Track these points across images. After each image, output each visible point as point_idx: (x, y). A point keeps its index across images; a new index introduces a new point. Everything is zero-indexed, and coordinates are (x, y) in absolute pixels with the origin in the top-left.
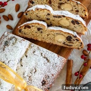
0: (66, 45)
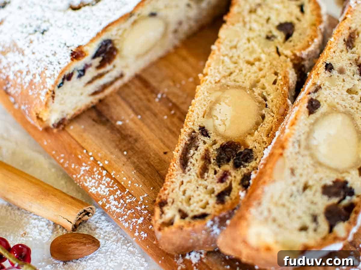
0: (193, 139)
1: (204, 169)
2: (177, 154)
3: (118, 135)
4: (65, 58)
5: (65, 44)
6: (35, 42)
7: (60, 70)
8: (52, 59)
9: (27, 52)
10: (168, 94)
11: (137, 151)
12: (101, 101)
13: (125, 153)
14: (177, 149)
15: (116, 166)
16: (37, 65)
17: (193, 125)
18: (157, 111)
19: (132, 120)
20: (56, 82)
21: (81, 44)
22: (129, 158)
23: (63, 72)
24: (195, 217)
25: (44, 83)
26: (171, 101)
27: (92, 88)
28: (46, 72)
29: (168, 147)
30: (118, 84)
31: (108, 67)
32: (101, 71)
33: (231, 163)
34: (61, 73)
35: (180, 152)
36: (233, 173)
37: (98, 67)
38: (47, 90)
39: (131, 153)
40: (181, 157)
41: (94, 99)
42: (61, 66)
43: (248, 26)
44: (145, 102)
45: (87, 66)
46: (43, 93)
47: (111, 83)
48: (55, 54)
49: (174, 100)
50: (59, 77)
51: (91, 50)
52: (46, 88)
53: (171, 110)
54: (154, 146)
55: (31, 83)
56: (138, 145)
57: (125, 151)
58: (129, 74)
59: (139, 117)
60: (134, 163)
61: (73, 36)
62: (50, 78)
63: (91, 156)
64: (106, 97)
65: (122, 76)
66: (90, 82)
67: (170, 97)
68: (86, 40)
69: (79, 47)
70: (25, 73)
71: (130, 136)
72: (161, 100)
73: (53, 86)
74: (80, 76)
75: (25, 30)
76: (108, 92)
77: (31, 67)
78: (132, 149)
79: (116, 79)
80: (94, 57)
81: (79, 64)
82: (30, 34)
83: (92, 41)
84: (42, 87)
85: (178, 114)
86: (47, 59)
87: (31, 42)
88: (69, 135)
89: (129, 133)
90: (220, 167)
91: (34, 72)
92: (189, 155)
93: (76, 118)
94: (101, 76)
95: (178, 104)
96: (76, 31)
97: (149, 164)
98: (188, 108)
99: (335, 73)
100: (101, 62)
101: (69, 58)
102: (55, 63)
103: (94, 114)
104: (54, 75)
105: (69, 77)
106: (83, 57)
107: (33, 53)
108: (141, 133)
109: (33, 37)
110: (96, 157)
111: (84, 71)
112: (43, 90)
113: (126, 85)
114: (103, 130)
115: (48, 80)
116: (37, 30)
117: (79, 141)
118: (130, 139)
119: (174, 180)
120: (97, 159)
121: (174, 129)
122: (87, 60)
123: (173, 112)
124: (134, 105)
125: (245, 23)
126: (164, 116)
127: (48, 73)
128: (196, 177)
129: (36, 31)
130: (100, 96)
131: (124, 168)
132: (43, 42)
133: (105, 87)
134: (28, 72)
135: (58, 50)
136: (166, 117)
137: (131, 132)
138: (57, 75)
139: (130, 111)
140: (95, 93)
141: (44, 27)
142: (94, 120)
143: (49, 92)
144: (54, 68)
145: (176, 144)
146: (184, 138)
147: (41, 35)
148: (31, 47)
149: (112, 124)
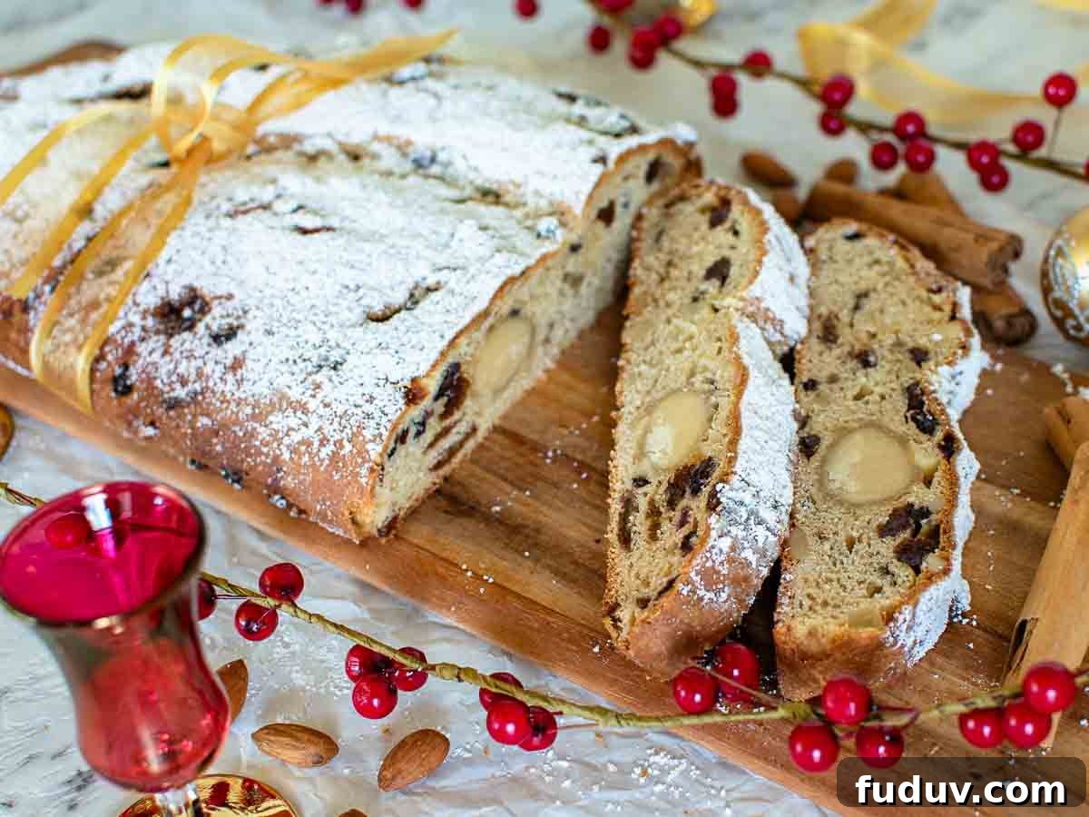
1: (655, 527)
2: (612, 535)
3: (502, 528)
4: (392, 403)
5: (387, 379)
6: (327, 386)
7: (389, 426)
8: (368, 408)
9: (312, 405)
10: (563, 447)
11: (547, 549)
12: (446, 479)
13: (527, 554)
14: (609, 528)
15: (517, 577)
16: (340, 424)
17: (623, 483)
18: (555, 479)
19: (515, 500)
20: (386, 447)
21: (416, 374)
22: (537, 561)
23: (394, 428)
24: (661, 594)
25: (362, 453)
26: (574, 460)
27: (433, 456)
28: (364, 432)
29: (597, 530)
30: (470, 445)
31: (457, 415)
32: (447, 422)
33: (688, 494)
34: (393, 430)
35: (616, 530)
36: (693, 504)
37: (444, 416)
38: (371, 464)
39: (537, 552)
40: (618, 535)
41: (436, 478)
42: (390, 417)
43: (662, 303)
44: (530, 469)
45: (428, 414)
46: (364, 471)
47: (461, 444)
48: (371, 400)
49: (579, 457)
50: (389, 438)
51: (432, 385)
52: (370, 460)
53: (581, 474)
54: (572, 533)
55: (334, 457)
56: (543, 538)
57: (524, 551)
58: (484, 426)
59: (528, 493)
60: (549, 567)
61: (398, 363)
62: (374, 441)
63: (467, 570)
64: (454, 470)
65: (474, 430)
66: (431, 445)
67: (569, 452)
68: (424, 368)
69: (414, 380)
70: (316, 444)
71: (525, 526)
72: (554, 459)
73: (381, 455)
74: (419, 434)
75: (295, 369)
76: (456, 460)
77: (328, 429)
78: (536, 545)
79: (468, 436)
80: (436, 398)
81: (416, 412)
82: (310, 374)
83: (434, 367)
84: (360, 460)
85: (595, 477)
86: (359, 411)
87: (318, 386)
88: (411, 544)
89: (519, 520)
90: (674, 510)
91: (337, 437)
92: (630, 525)
93: (414, 513)
94: (445, 432)
95: (588, 461)
96: (400, 355)
97: (575, 563)
98: (608, 465)
99: (823, 388)
100: (446, 406)
101: (402, 402)
102: (377, 414)
103: (443, 503)
104: (381, 435)
105: (402, 438)
106: (422, 398)
107: (326, 405)
108: (541, 517)
109: (319, 378)
110: (477, 570)
111: (423, 424)
112: (361, 466)
113: (481, 447)
114: (470, 524)
115: (370, 446)
116: (323, 363)
117: (434, 550)
118: (527, 531)
119: (618, 570)
120: (480, 573)
121: (598, 502)
122: (426, 403)
123: (584, 476)
124: (510, 476)
125: (655, 301)
126: (570, 484)
127: (368, 434)
128: (647, 546)
129: (320, 367)
130: (446, 470)
131: (535, 578)
132: (341, 383)
133: (452, 452)
134: (323, 442)
135: (376, 392)
136: (575, 486)
137: (523, 519)
138: (386, 434)
139: (508, 488)
140: (439, 465)
141: (335, 356)
142: (446, 512)
143: (375, 467)
144: (378, 424)
145: (606, 522)
146: (616, 507)
147: (332, 372)
148: (319, 396)
149: (483, 513)
